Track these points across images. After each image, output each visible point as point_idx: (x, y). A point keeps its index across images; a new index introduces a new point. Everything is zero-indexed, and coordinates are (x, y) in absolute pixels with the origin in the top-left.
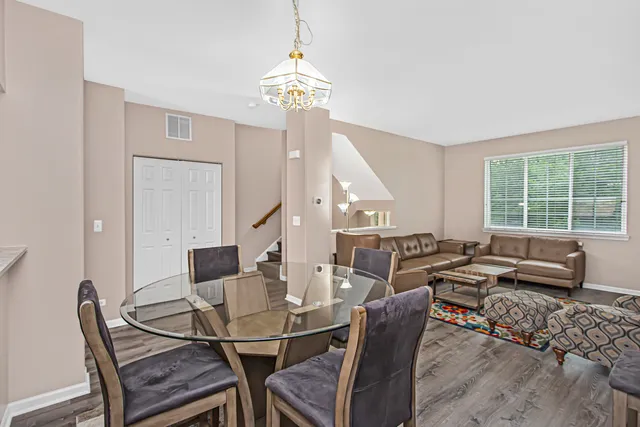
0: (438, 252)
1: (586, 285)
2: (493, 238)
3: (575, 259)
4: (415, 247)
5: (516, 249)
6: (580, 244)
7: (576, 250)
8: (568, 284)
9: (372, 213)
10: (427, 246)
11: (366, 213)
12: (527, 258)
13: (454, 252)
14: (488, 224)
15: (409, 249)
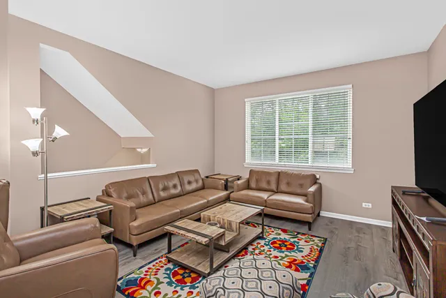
0: (203, 188)
1: (323, 214)
2: (251, 172)
3: (314, 193)
4: (175, 186)
5: (269, 183)
6: (318, 177)
7: (315, 183)
8: (309, 218)
9: (145, 150)
10: (189, 183)
11: (139, 150)
12: (277, 192)
13: (216, 188)
14: (248, 159)
15: (165, 189)
